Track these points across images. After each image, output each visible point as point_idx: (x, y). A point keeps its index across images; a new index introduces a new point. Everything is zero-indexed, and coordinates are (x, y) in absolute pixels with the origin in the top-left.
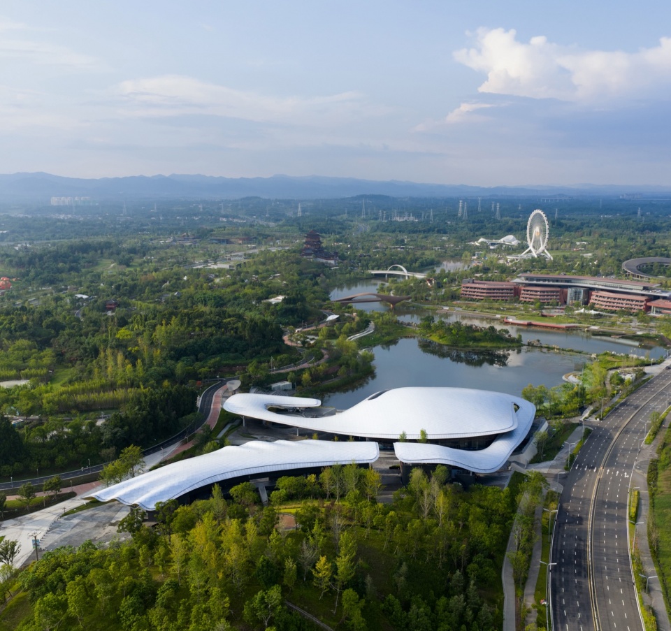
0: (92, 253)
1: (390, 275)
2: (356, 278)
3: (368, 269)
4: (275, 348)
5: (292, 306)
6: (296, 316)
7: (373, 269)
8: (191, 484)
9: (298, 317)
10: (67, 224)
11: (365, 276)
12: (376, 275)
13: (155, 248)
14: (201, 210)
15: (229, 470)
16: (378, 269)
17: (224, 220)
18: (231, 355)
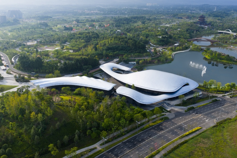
0: (136, 19)
1: (225, 33)
2: (211, 33)
3: (218, 30)
4: (139, 51)
5: (163, 39)
6: (164, 43)
7: (220, 30)
8: (56, 84)
9: (165, 43)
10: (142, 11)
11: (215, 33)
12: (220, 32)
13: (158, 19)
14: (185, 8)
15: (69, 82)
16: (222, 30)
17: (190, 11)
18: (124, 51)
